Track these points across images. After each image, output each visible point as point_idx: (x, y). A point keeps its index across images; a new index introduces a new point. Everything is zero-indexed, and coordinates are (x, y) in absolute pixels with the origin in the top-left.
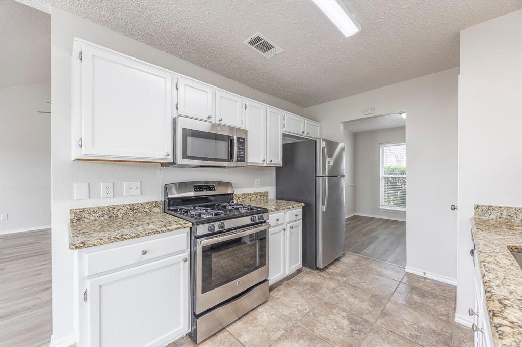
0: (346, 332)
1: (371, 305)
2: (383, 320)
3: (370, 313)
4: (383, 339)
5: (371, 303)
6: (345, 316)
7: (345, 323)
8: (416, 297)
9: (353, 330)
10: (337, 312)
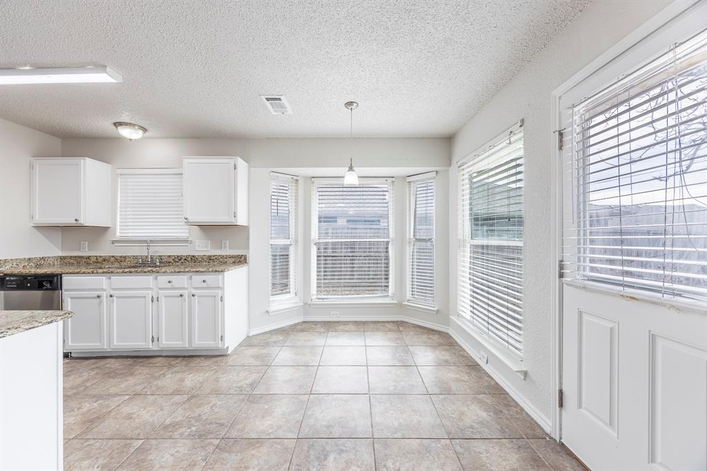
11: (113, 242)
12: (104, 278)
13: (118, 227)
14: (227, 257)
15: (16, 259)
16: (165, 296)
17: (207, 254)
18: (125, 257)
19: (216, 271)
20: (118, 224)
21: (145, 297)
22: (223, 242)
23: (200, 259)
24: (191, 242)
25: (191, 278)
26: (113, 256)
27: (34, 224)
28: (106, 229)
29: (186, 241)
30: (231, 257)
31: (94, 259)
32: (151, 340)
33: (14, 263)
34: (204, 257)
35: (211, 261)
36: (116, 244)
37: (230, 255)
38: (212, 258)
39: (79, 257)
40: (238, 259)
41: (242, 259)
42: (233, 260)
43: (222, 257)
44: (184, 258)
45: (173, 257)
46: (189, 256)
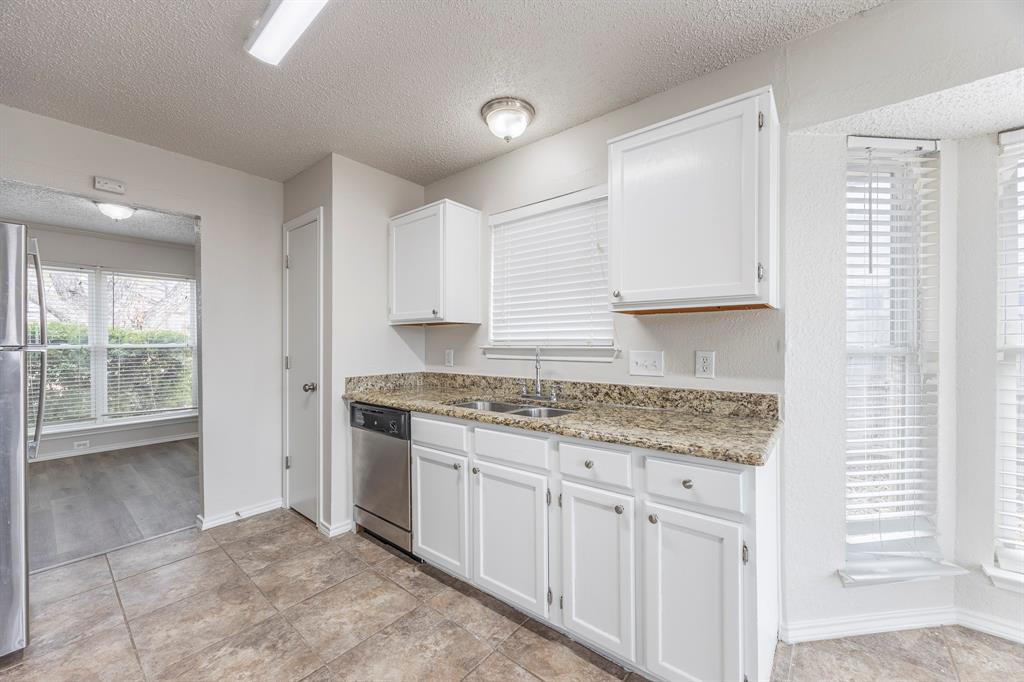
0: (271, 658)
1: (238, 602)
2: (281, 600)
3: (253, 610)
4: (314, 614)
5: (234, 601)
6: (232, 649)
7: (248, 654)
8: (267, 547)
9: (273, 647)
10: (210, 661)
11: (485, 351)
12: (464, 427)
13: (492, 324)
14: (712, 396)
15: (372, 377)
16: (578, 500)
17: (658, 385)
18: (501, 380)
19: (727, 458)
20: (492, 317)
21: (534, 489)
22: (700, 354)
23: (641, 397)
24: (618, 354)
25: (642, 463)
26: (484, 378)
27: (393, 321)
28: (475, 327)
29: (609, 352)
30: (727, 398)
31: (460, 380)
32: (546, 600)
33: (370, 384)
34: (650, 391)
35: (668, 404)
36: (488, 356)
37: (722, 393)
38: (671, 396)
39: (445, 376)
40: (749, 406)
41: (760, 407)
42: (733, 406)
43: (699, 395)
44: (605, 391)
45: (583, 388)
46: (615, 386)
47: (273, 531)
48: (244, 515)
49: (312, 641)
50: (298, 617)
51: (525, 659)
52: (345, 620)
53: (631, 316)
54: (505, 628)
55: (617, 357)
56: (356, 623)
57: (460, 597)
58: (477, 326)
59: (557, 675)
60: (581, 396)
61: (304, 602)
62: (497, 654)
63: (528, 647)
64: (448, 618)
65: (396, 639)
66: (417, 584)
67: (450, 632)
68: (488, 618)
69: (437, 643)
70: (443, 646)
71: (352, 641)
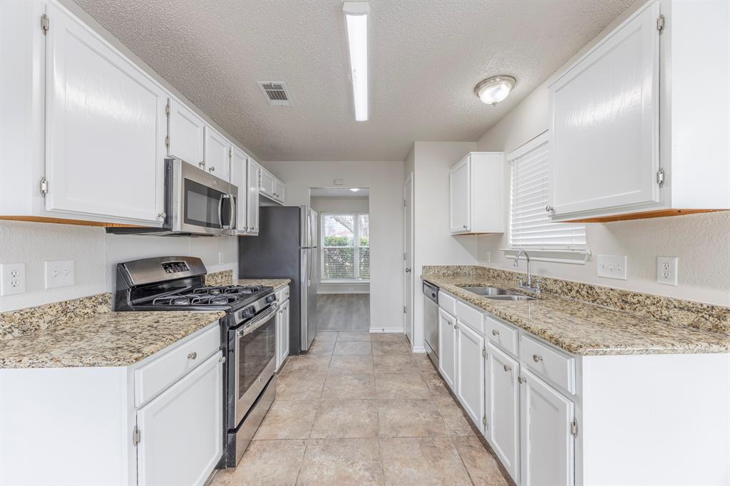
0: (362, 387)
2: (378, 369)
3: (366, 368)
4: (386, 380)
5: (363, 362)
6: (352, 378)
7: (356, 382)
8: (386, 347)
9: (364, 384)
10: (344, 378)
11: (507, 252)
12: (455, 299)
13: (510, 232)
14: (669, 304)
16: (494, 357)
17: (620, 287)
18: (512, 274)
19: (557, 343)
20: (511, 228)
21: (477, 345)
22: (661, 260)
23: (605, 298)
24: (590, 258)
26: (504, 272)
27: (452, 233)
29: (582, 256)
30: (685, 307)
31: (492, 272)
33: (436, 270)
34: (611, 292)
35: (627, 306)
36: (507, 256)
37: (680, 302)
38: (629, 299)
39: (484, 269)
40: (711, 319)
41: (724, 323)
42: (693, 317)
43: (657, 302)
44: (576, 288)
45: (561, 284)
46: (584, 285)
47: (393, 342)
48: (386, 331)
49: (378, 389)
50: (379, 378)
51: (464, 450)
52: (395, 388)
53: (599, 224)
54: (466, 431)
55: (588, 260)
56: (398, 391)
57: (454, 405)
58: (501, 234)
59: (475, 467)
60: (560, 291)
61: (385, 374)
62: (450, 439)
63: (471, 446)
64: (439, 411)
65: (409, 406)
66: (437, 389)
67: (435, 416)
68: (461, 422)
69: (425, 417)
70: (426, 419)
71: (391, 397)
